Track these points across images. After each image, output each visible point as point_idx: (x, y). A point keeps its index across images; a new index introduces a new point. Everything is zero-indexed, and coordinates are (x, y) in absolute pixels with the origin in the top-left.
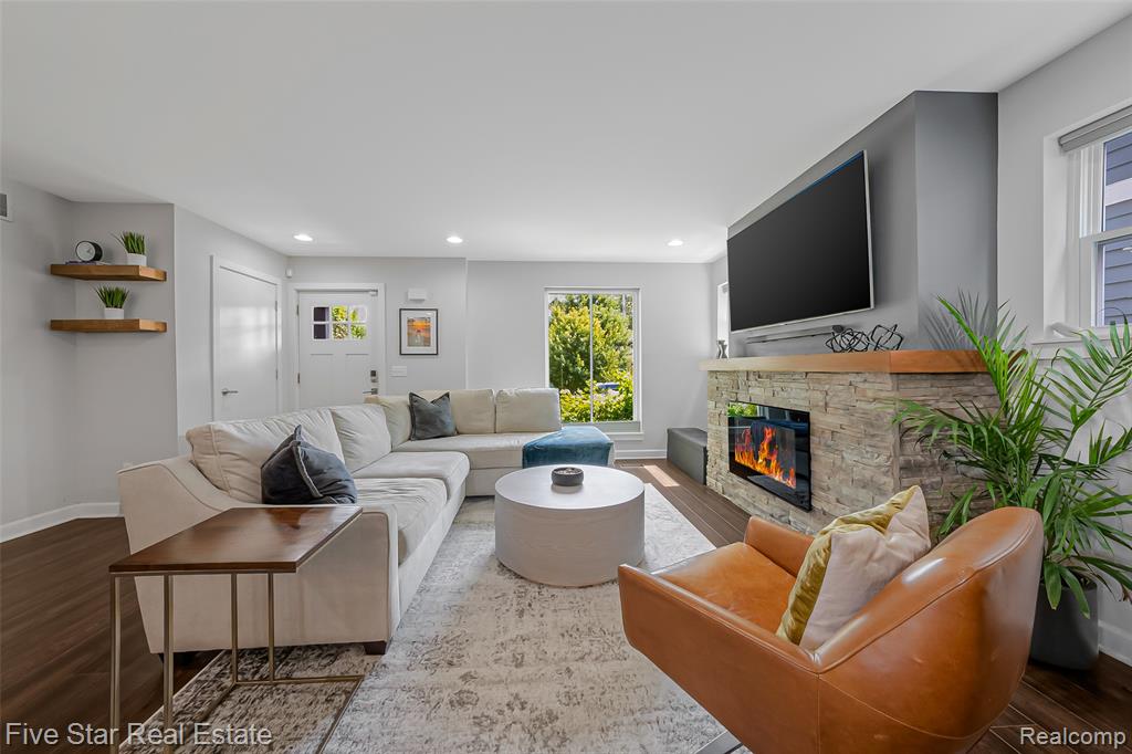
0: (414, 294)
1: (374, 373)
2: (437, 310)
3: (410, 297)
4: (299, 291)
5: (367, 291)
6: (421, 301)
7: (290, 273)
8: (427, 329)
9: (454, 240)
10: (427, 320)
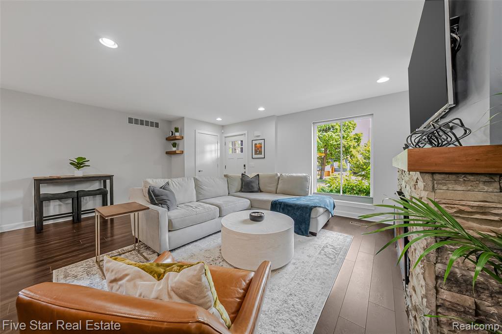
0: (257, 133)
1: (245, 166)
2: (264, 139)
3: (255, 135)
4: (226, 137)
5: (242, 135)
6: (259, 136)
7: (223, 131)
8: (261, 147)
9: (261, 109)
10: (261, 144)
